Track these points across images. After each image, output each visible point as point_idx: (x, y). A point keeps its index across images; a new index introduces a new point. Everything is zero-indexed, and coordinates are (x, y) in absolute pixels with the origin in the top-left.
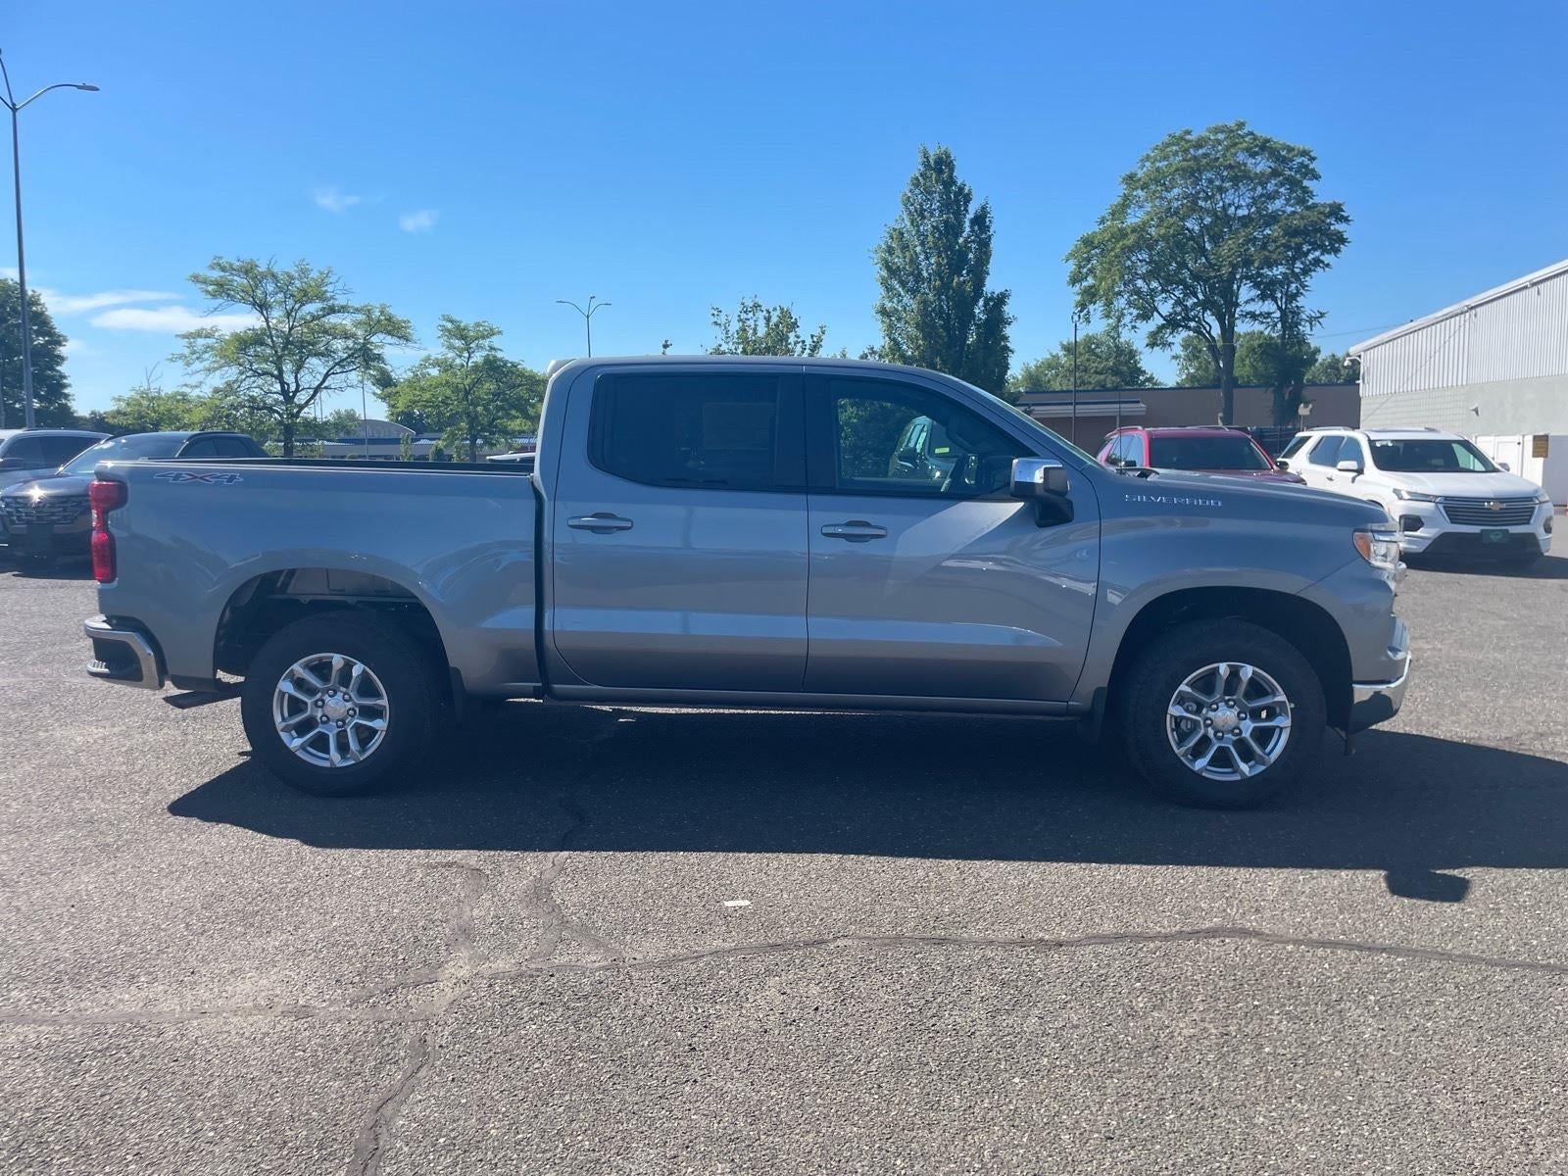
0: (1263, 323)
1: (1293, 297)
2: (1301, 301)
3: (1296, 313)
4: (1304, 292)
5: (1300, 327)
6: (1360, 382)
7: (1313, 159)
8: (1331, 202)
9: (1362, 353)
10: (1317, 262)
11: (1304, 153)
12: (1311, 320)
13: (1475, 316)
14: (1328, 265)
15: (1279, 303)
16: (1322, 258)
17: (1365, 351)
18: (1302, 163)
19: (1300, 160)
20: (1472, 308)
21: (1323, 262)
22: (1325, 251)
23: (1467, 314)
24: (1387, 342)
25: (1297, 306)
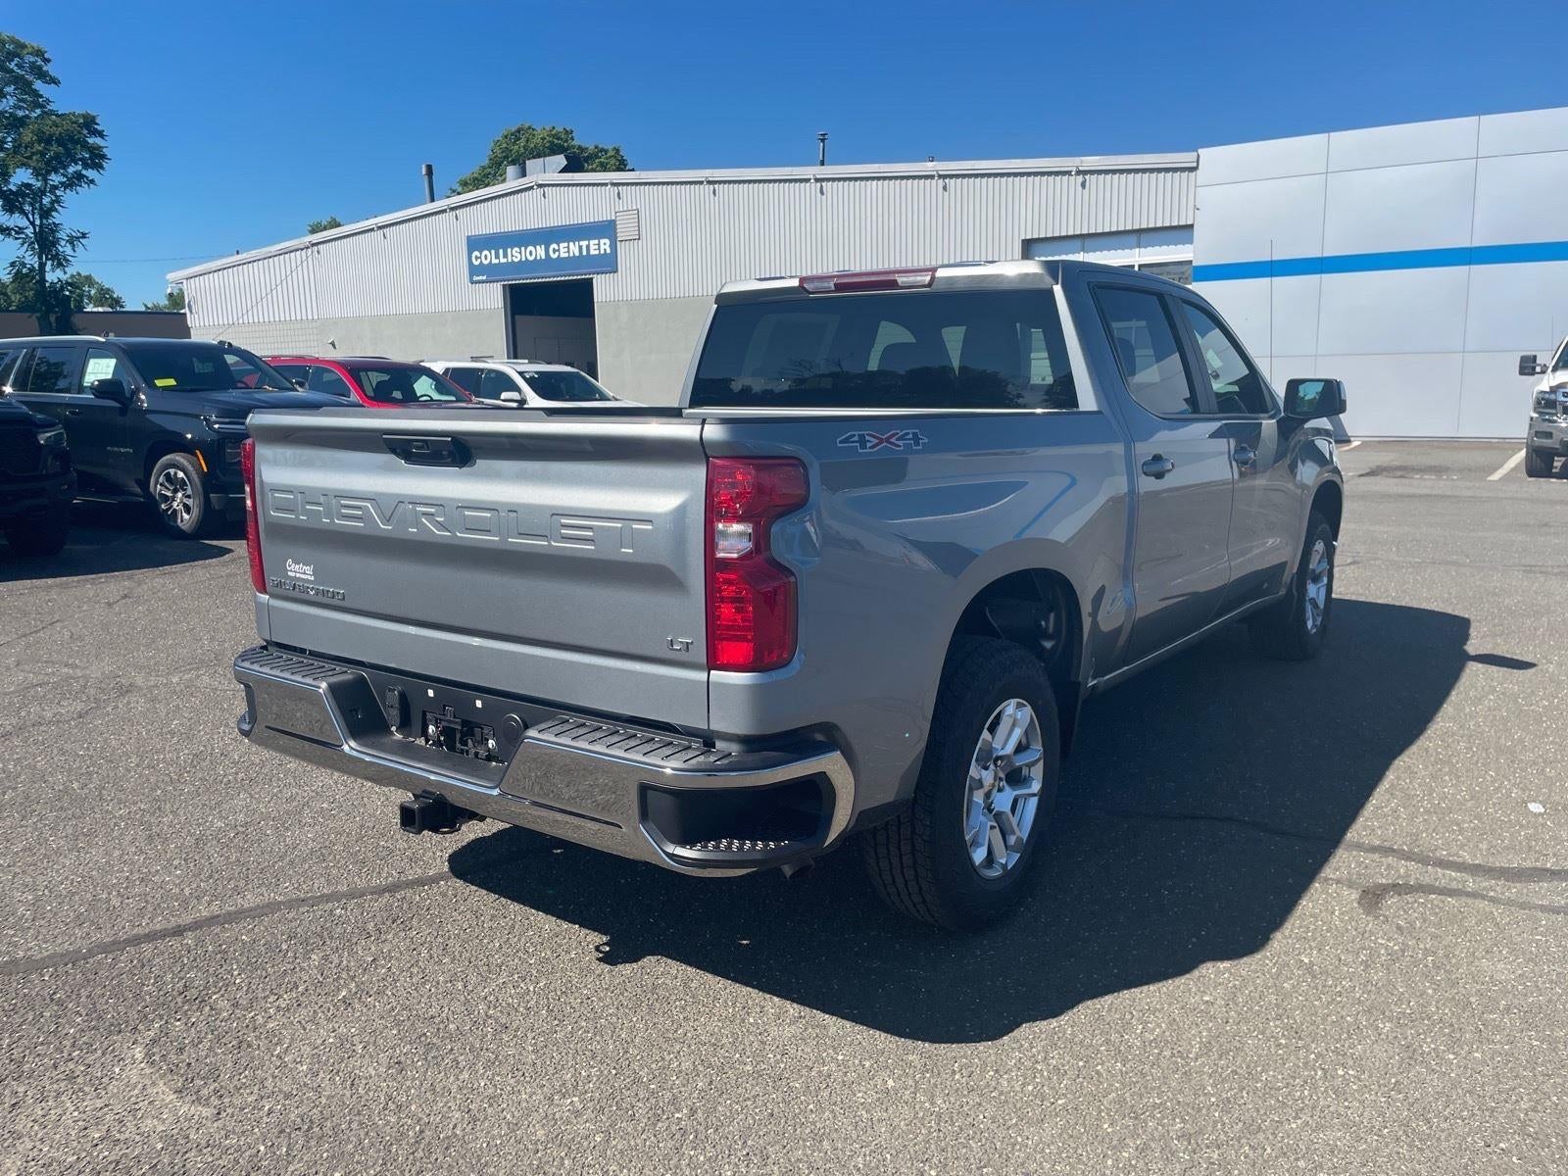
0: (16, 239)
1: (46, 213)
2: (56, 218)
3: (55, 228)
4: (59, 208)
5: (60, 248)
6: (186, 310)
7: (48, 61)
8: (84, 112)
9: (185, 281)
10: (79, 176)
11: (39, 53)
12: (72, 240)
13: (318, 252)
14: (92, 181)
15: (31, 217)
16: (84, 172)
17: (187, 279)
18: (33, 63)
19: (32, 59)
20: (313, 245)
21: (87, 178)
22: (86, 166)
23: (310, 250)
24: (215, 271)
25: (54, 223)
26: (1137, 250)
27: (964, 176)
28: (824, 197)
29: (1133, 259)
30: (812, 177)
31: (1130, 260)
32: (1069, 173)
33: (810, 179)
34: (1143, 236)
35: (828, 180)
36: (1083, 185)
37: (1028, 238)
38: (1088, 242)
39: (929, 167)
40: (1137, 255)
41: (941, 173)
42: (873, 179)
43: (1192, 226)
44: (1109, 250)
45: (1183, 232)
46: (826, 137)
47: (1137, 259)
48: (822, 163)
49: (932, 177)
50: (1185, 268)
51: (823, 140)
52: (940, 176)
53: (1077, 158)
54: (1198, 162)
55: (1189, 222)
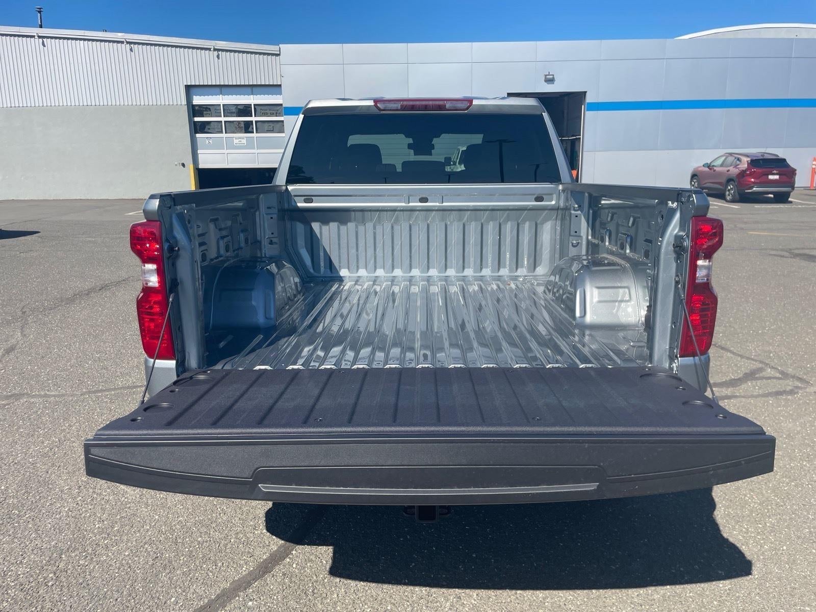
26: (252, 96)
27: (143, 44)
28: (46, 48)
29: (250, 101)
30: (35, 34)
31: (249, 101)
32: (210, 49)
33: (35, 36)
34: (254, 89)
35: (48, 37)
36: (218, 57)
37: (188, 84)
38: (223, 89)
39: (120, 36)
40: (252, 98)
41: (128, 40)
42: (80, 39)
43: (280, 86)
44: (236, 95)
45: (275, 88)
46: (42, 10)
47: (252, 101)
48: (41, 26)
49: (122, 42)
50: (279, 108)
51: (40, 12)
52: (128, 43)
53: (213, 41)
54: (280, 51)
55: (279, 83)
